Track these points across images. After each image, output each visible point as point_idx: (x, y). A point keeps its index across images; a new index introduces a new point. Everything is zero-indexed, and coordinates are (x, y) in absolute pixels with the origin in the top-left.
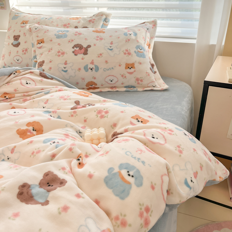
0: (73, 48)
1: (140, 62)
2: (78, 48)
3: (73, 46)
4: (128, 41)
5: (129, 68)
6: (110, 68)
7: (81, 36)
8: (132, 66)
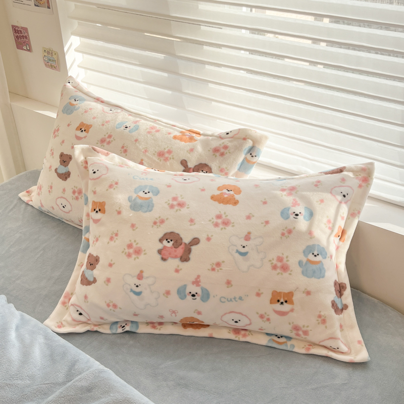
0: (161, 240)
1: (309, 289)
2: (171, 243)
3: (161, 235)
4: (286, 234)
5: (280, 303)
6: (235, 298)
7: (184, 211)
8: (286, 299)
